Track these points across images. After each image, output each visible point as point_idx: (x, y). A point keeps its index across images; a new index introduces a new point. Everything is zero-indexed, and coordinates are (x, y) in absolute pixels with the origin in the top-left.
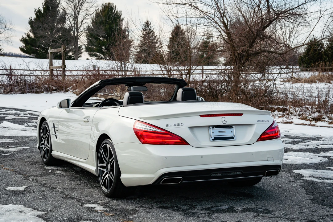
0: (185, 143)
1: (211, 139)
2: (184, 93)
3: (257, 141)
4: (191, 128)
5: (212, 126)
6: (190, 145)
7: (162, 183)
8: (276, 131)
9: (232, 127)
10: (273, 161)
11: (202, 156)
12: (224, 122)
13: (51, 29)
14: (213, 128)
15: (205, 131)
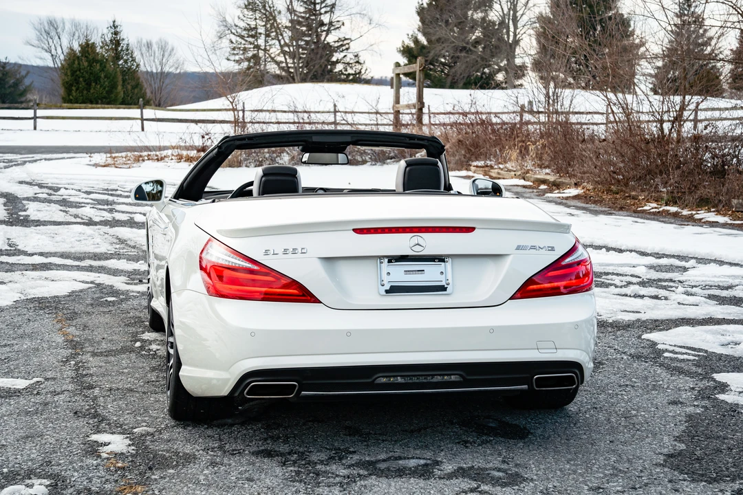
0: (309, 298)
1: (382, 290)
2: (410, 170)
3: (510, 299)
4: (328, 260)
5: (386, 257)
6: (321, 303)
7: (248, 394)
8: (578, 274)
9: (443, 261)
10: (555, 351)
11: (349, 333)
12: (417, 248)
13: (460, 23)
14: (388, 262)
15: (368, 269)
